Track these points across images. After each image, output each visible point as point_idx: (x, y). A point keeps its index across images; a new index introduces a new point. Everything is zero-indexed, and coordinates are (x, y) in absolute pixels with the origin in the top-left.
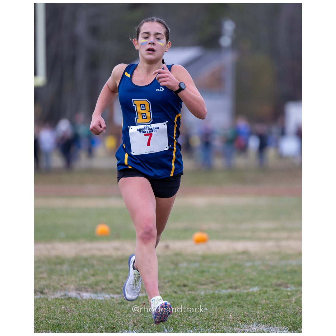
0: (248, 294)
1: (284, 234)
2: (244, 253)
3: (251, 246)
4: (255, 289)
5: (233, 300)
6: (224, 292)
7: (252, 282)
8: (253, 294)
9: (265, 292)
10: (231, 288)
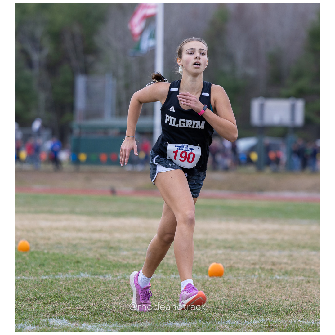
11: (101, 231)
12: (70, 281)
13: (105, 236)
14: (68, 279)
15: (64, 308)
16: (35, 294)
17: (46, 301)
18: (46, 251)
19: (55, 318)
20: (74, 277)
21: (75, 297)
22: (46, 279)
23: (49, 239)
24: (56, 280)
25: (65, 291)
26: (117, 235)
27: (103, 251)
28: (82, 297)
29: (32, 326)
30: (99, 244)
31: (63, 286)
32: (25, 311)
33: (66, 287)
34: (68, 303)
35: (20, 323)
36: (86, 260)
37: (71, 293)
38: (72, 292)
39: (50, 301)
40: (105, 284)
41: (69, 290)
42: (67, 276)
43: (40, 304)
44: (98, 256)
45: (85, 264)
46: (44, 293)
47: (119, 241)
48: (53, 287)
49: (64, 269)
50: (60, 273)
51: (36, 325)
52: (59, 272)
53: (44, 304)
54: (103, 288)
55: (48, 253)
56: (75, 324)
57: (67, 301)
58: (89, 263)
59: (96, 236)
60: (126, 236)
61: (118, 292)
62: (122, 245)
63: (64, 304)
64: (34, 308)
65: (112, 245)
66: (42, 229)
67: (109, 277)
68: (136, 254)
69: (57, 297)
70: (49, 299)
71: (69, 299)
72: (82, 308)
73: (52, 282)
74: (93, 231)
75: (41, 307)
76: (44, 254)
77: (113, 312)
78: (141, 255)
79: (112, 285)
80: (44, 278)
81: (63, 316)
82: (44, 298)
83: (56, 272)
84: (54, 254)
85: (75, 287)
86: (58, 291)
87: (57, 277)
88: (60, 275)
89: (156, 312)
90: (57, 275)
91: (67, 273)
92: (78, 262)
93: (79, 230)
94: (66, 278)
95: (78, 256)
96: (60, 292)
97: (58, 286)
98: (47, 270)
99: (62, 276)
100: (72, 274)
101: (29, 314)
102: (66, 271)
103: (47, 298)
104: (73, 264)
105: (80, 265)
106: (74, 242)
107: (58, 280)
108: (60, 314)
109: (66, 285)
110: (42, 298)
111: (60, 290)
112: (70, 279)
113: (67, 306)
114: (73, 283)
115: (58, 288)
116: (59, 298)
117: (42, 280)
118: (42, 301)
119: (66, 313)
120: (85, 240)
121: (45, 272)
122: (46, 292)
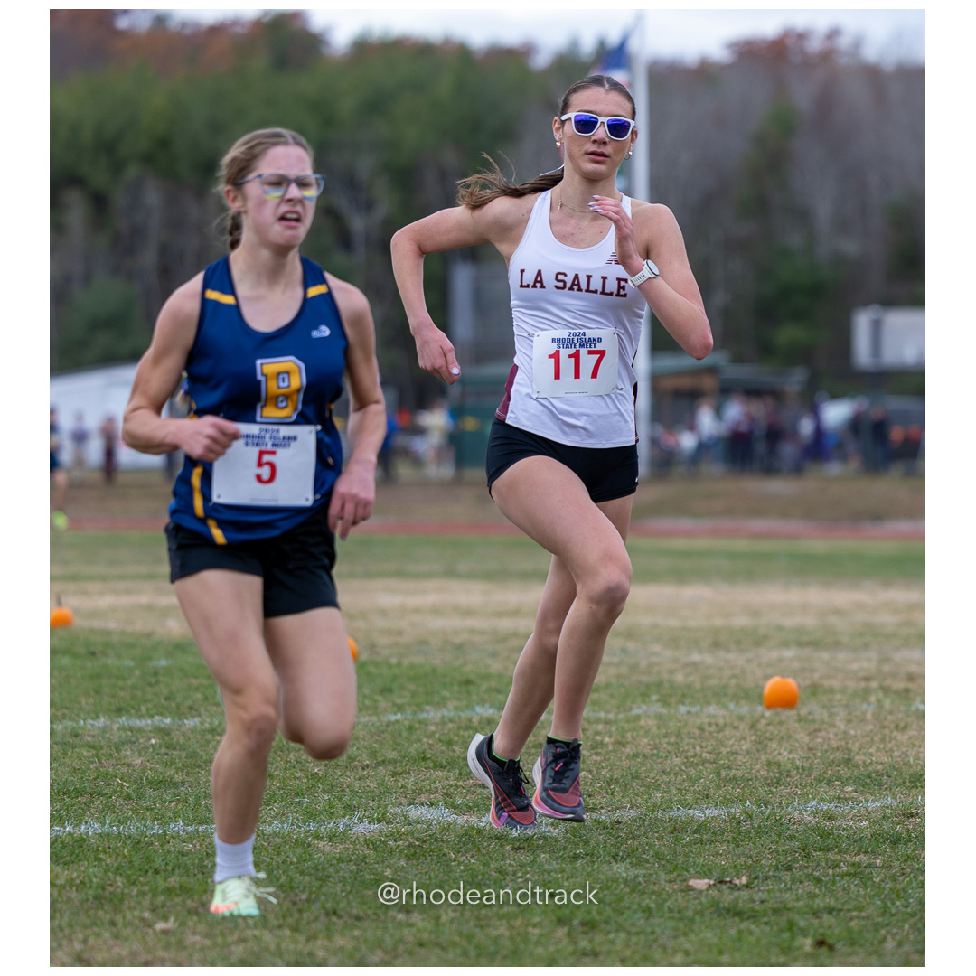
11: (516, 613)
12: (450, 725)
14: (446, 720)
15: (440, 782)
16: (373, 754)
17: (400, 770)
18: (394, 661)
19: (422, 804)
20: (459, 717)
22: (397, 721)
23: (400, 633)
24: (420, 722)
25: (441, 746)
29: (369, 823)
31: (437, 736)
32: (353, 791)
33: (443, 738)
34: (449, 771)
35: (344, 817)
36: (487, 677)
37: (454, 751)
38: (457, 748)
39: (410, 769)
41: (450, 743)
42: (445, 712)
43: (385, 776)
45: (485, 686)
46: (395, 752)
48: (414, 737)
49: (436, 699)
50: (428, 708)
51: (379, 821)
52: (427, 703)
53: (395, 774)
55: (399, 664)
56: (465, 818)
57: (446, 767)
58: (493, 684)
59: (506, 624)
63: (440, 773)
64: (372, 785)
66: (384, 613)
69: (424, 759)
70: (406, 764)
73: (411, 728)
74: (500, 614)
75: (390, 782)
76: (390, 666)
80: (393, 718)
81: (440, 801)
82: (395, 762)
83: (419, 705)
84: (412, 666)
85: (463, 736)
86: (426, 746)
87: (423, 716)
88: (428, 712)
89: (649, 787)
90: (422, 711)
91: (444, 706)
92: (468, 682)
93: (468, 612)
94: (443, 717)
95: (468, 668)
96: (430, 749)
97: (426, 736)
98: (399, 701)
99: (432, 714)
100: (457, 708)
101: (361, 797)
102: (442, 703)
103: (401, 762)
104: (456, 688)
105: (472, 688)
106: (458, 640)
107: (424, 723)
108: (432, 796)
109: (443, 734)
110: (389, 762)
111: (432, 745)
112: (451, 721)
113: (447, 779)
114: (459, 728)
115: (425, 740)
116: (429, 761)
117: (388, 724)
118: (391, 768)
119: (446, 794)
120: (482, 633)
121: (395, 704)
122: (399, 748)
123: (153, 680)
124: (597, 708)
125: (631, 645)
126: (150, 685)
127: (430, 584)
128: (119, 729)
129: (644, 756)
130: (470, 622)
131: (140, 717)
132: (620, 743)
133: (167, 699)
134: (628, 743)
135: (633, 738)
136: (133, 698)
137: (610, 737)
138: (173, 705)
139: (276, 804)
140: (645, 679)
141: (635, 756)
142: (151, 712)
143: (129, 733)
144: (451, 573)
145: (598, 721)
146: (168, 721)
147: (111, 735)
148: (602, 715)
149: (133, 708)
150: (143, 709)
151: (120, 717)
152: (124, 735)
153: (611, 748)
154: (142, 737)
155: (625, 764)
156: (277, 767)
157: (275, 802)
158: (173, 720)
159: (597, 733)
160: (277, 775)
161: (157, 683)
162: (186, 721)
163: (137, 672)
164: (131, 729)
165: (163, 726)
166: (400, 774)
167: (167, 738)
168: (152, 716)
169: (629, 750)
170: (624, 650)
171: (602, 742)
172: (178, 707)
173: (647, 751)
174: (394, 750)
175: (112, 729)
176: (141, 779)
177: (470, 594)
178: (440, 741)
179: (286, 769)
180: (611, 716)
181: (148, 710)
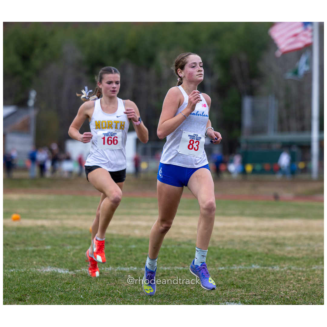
0: (45, 250)
1: (65, 216)
2: (42, 226)
3: (46, 223)
4: (49, 247)
5: (36, 253)
6: (30, 248)
7: (47, 243)
8: (48, 250)
9: (55, 249)
10: (35, 246)
11: (267, 230)
12: (243, 272)
13: (271, 234)
14: (241, 270)
15: (239, 293)
17: (224, 288)
18: (221, 247)
19: (232, 302)
20: (246, 269)
21: (248, 285)
22: (222, 270)
23: (223, 237)
24: (231, 271)
25: (239, 280)
26: (282, 234)
27: (271, 247)
28: (254, 285)
30: (266, 241)
31: (238, 276)
32: (206, 296)
33: (240, 277)
34: (242, 289)
36: (257, 254)
37: (244, 282)
38: (245, 281)
39: (227, 288)
40: (273, 274)
41: (243, 279)
42: (241, 267)
43: (218, 291)
44: (266, 251)
45: (256, 257)
46: (221, 282)
47: (284, 238)
48: (229, 276)
49: (237, 262)
50: (234, 265)
52: (234, 263)
53: (222, 290)
54: (272, 277)
55: (223, 248)
57: (241, 288)
58: (259, 256)
59: (264, 234)
60: (290, 234)
61: (285, 281)
62: (286, 242)
63: (239, 290)
64: (213, 294)
65: (278, 241)
67: (277, 268)
68: (299, 249)
69: (233, 284)
70: (226, 287)
71: (243, 287)
72: (254, 294)
73: (228, 273)
76: (219, 249)
77: (282, 297)
78: (303, 250)
79: (279, 275)
80: (221, 269)
81: (239, 301)
82: (222, 285)
83: (231, 264)
84: (228, 249)
85: (248, 276)
86: (233, 280)
87: (233, 268)
88: (234, 267)
89: (319, 297)
90: (232, 266)
91: (241, 265)
92: (249, 256)
93: (249, 229)
94: (240, 269)
95: (249, 251)
96: (235, 281)
97: (233, 276)
98: (223, 262)
99: (236, 268)
100: (245, 266)
101: (209, 298)
102: (239, 263)
103: (224, 285)
104: (245, 258)
105: (251, 258)
106: (245, 240)
107: (233, 271)
108: (236, 299)
109: (240, 275)
110: (220, 285)
111: (235, 279)
112: (243, 270)
113: (242, 292)
114: (246, 273)
115: (233, 277)
116: (235, 286)
117: (219, 271)
118: (220, 288)
119: (241, 298)
120: (254, 237)
121: (221, 264)
122: (223, 280)
123: (130, 253)
124: (299, 266)
125: (311, 243)
126: (129, 255)
127: (234, 218)
128: (117, 271)
129: (317, 285)
130: (250, 233)
131: (125, 267)
132: (307, 280)
133: (135, 260)
134: (311, 280)
135: (313, 278)
136: (122, 260)
137: (304, 277)
138: (137, 262)
139: (177, 301)
140: (317, 255)
141: (314, 285)
142: (129, 265)
143: (121, 273)
144: (242, 214)
145: (299, 271)
146: (136, 268)
147: (114, 273)
148: (301, 269)
149: (122, 263)
150: (126, 264)
151: (118, 267)
152: (119, 274)
153: (304, 281)
154: (126, 274)
155: (310, 288)
156: (177, 287)
157: (176, 300)
158: (138, 268)
159: (299, 276)
160: (177, 290)
161: (131, 254)
162: (142, 269)
163: (124, 250)
164: (121, 271)
165: (133, 270)
166: (224, 290)
167: (135, 275)
168: (129, 267)
169: (311, 282)
170: (309, 245)
171: (301, 279)
172: (139, 263)
173: (318, 283)
174: (221, 281)
175: (114, 271)
176: (126, 290)
177: (250, 222)
178: (239, 278)
179: (180, 287)
180: (304, 269)
181: (128, 264)
